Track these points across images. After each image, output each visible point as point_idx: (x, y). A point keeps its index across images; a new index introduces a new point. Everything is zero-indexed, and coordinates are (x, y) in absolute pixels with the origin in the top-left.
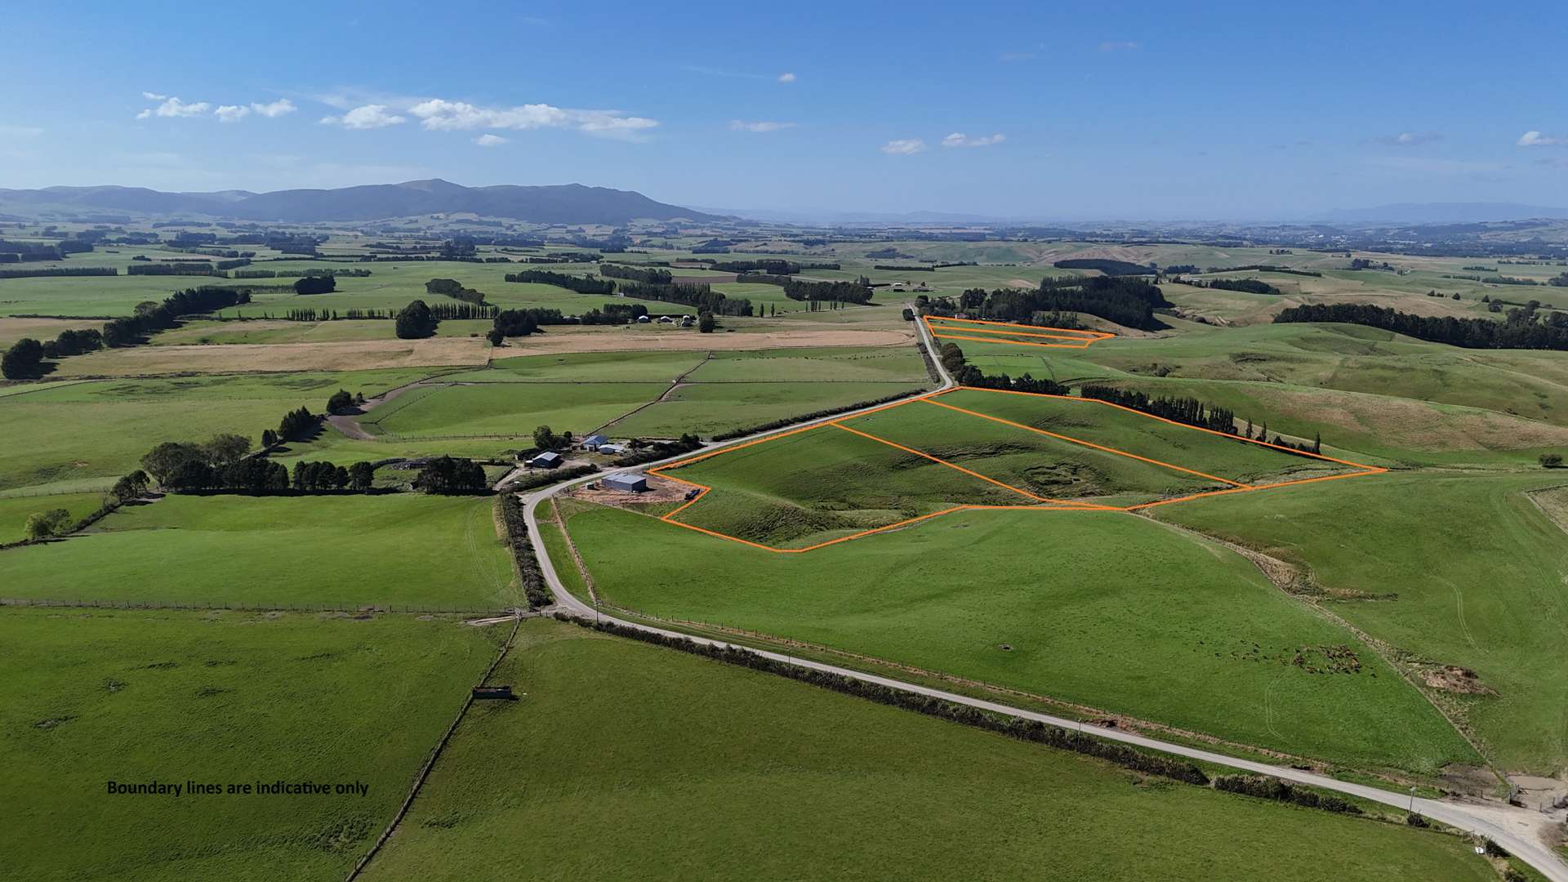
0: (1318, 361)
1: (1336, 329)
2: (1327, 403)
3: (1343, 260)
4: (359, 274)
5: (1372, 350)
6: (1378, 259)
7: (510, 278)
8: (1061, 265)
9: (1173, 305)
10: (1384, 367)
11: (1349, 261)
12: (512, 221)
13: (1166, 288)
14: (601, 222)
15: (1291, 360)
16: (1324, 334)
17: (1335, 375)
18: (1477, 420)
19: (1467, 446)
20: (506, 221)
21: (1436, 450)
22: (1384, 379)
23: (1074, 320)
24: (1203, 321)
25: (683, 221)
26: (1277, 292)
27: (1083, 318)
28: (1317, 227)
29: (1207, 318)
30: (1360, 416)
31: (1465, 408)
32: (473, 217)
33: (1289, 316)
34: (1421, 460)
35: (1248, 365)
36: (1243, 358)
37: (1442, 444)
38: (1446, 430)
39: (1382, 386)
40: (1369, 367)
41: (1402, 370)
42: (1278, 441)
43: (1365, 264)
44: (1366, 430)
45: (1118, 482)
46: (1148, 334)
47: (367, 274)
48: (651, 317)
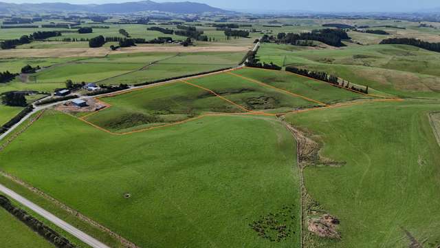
0: (384, 58)
1: (399, 47)
2: (378, 73)
3: (418, 24)
4: (106, 27)
5: (408, 54)
6: (428, 24)
7: (148, 29)
8: (324, 25)
9: (350, 38)
10: (407, 60)
11: (419, 24)
12: (169, 13)
13: (350, 33)
14: (194, 13)
15: (375, 57)
16: (394, 48)
17: (388, 63)
18: (431, 80)
19: (426, 90)
20: (166, 13)
21: (414, 91)
22: (405, 64)
23: (311, 43)
24: (358, 43)
25: (218, 12)
26: (388, 34)
27: (315, 42)
28: (415, 14)
29: (361, 43)
30: (388, 79)
31: (428, 76)
32: (158, 12)
33: (385, 42)
34: (406, 95)
35: (359, 59)
36: (358, 57)
37: (416, 89)
38: (419, 84)
39: (404, 67)
40: (402, 60)
41: (413, 61)
42: (353, 88)
43: (424, 26)
44: (390, 83)
45: (282, 103)
46: (337, 48)
47: (108, 28)
48: (172, 41)
